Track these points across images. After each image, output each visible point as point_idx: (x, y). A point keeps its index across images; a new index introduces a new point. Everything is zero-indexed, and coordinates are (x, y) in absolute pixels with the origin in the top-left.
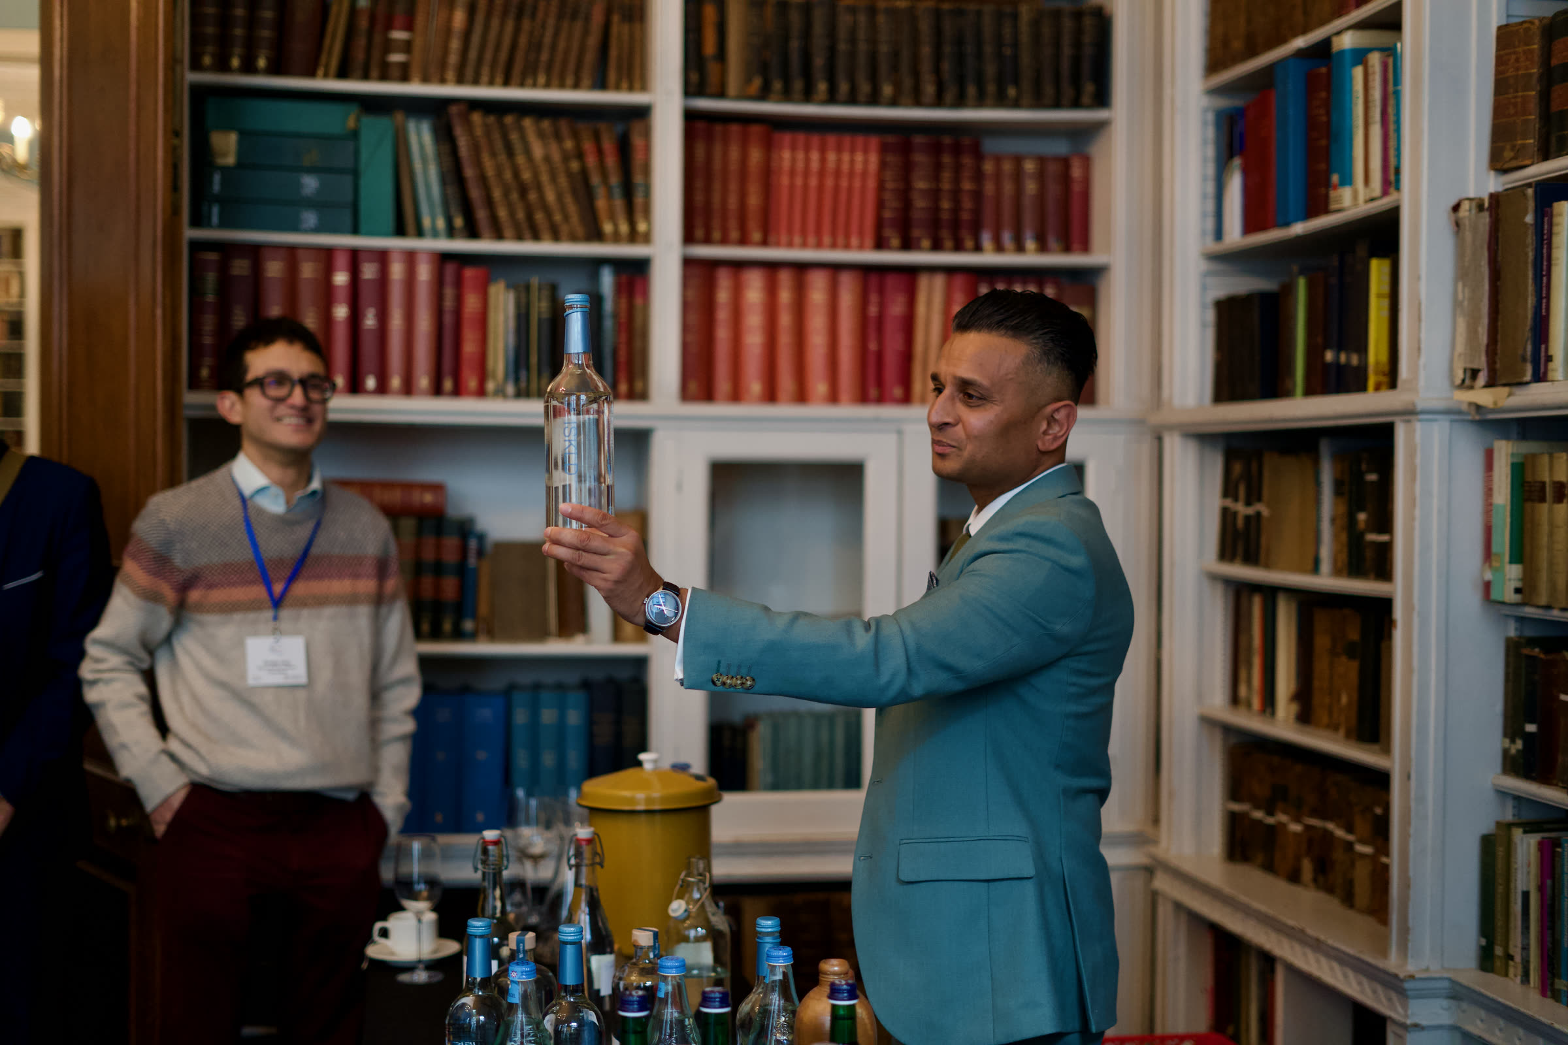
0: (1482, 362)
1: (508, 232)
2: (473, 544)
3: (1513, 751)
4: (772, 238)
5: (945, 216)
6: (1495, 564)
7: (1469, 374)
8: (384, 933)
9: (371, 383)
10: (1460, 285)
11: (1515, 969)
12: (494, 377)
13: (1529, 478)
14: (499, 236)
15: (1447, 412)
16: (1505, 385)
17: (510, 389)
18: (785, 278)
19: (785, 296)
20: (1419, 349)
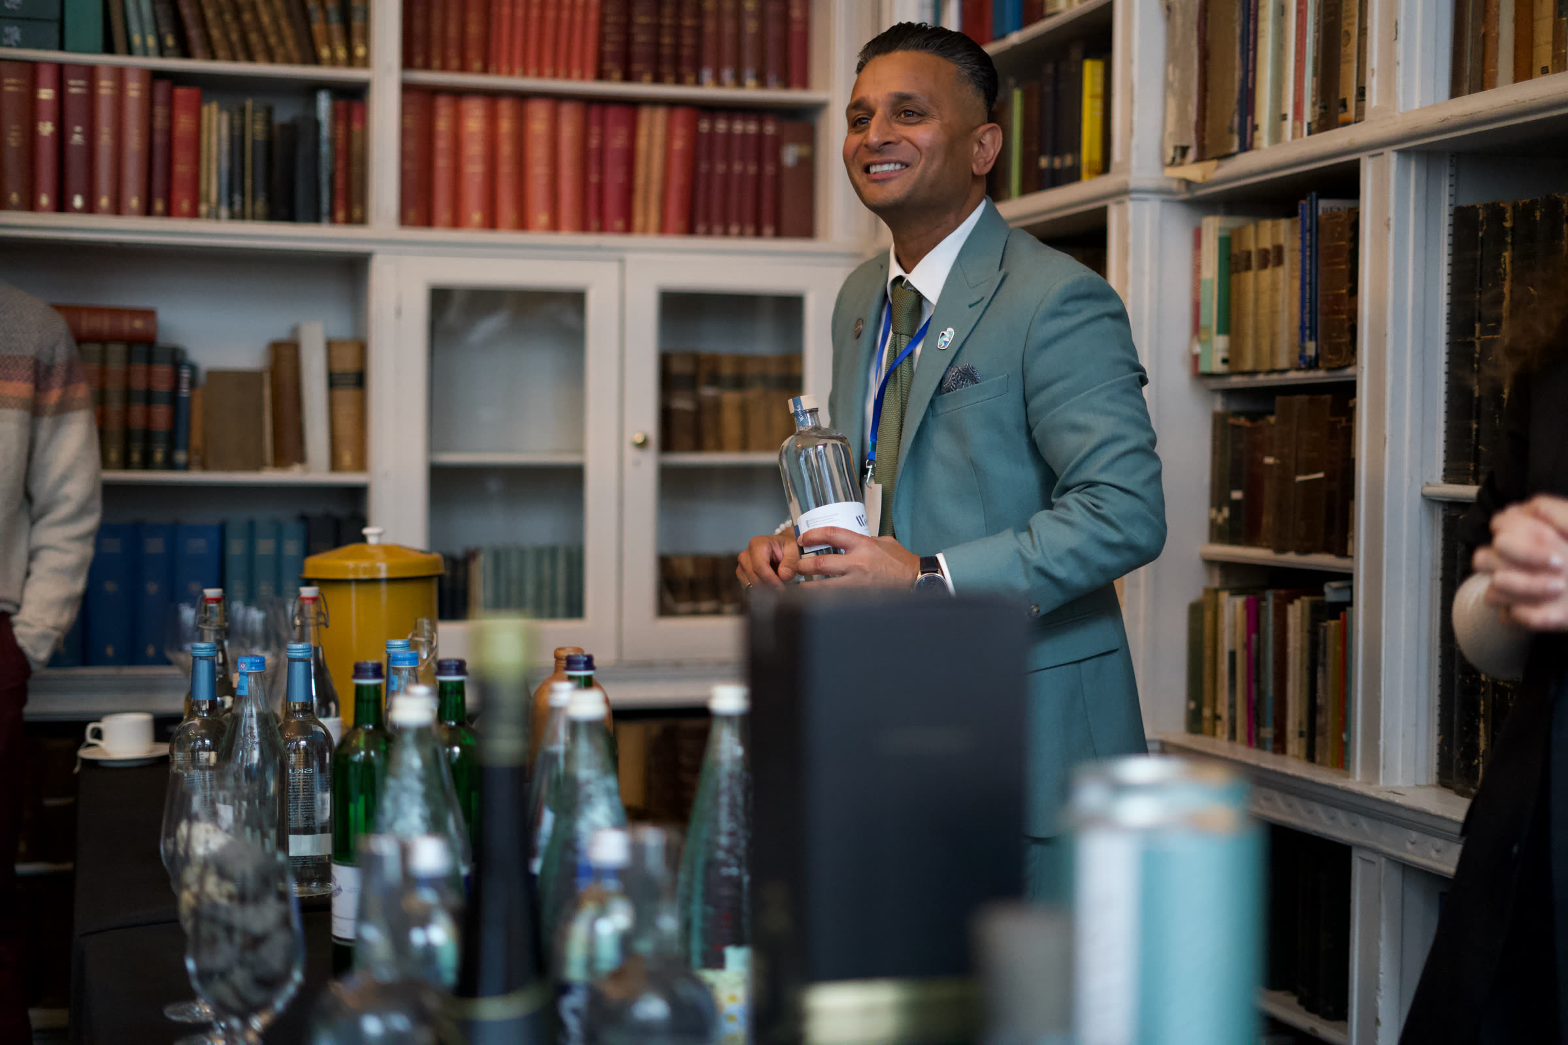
0: (1191, 139)
1: (221, 53)
2: (185, 374)
3: (1220, 520)
4: (493, 67)
5: (666, 51)
6: (1203, 337)
7: (1179, 152)
8: (98, 734)
9: (78, 202)
10: (1171, 68)
11: (1223, 728)
12: (208, 201)
13: (1235, 250)
14: (213, 56)
15: (1158, 191)
16: (1213, 158)
17: (224, 212)
18: (505, 108)
19: (505, 126)
20: (1131, 130)
